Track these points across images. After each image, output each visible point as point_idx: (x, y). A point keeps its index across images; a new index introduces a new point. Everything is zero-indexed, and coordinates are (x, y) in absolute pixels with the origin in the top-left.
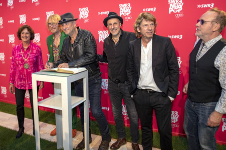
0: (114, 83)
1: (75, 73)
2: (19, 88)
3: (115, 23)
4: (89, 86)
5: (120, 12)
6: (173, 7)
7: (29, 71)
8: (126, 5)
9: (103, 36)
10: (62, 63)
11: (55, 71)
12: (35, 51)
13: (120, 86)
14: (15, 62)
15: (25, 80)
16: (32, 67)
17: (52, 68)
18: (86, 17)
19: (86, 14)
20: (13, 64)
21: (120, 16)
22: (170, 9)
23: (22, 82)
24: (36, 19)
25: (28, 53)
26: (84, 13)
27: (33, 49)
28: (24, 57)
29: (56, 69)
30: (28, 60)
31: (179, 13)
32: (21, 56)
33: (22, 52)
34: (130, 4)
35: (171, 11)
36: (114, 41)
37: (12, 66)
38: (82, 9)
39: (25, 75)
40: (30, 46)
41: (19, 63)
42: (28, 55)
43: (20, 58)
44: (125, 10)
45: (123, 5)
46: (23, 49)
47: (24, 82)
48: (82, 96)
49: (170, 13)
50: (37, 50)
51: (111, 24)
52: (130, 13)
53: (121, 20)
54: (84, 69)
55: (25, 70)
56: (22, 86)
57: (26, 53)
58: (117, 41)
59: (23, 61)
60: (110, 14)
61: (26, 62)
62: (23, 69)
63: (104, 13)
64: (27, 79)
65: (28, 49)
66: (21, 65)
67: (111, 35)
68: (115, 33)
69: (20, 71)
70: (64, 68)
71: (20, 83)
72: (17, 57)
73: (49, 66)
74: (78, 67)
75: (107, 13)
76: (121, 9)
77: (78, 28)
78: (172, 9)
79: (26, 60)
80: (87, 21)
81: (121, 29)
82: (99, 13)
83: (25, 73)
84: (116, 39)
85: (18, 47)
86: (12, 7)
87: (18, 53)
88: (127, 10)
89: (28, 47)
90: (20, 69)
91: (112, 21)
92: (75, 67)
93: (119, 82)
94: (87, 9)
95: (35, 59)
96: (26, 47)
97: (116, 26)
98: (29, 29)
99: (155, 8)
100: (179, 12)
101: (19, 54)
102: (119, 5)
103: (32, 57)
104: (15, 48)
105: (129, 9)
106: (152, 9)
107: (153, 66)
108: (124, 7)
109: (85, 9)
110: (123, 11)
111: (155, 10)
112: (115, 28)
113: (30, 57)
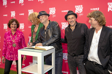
1: (47, 50)
2: (10, 60)
3: (72, 18)
5: (76, 11)
6: (111, 7)
7: (16, 48)
8: (80, 6)
9: (64, 26)
10: (38, 43)
12: (19, 36)
13: (75, 59)
14: (7, 43)
15: (13, 55)
16: (18, 46)
17: (31, 46)
18: (54, 14)
19: (54, 12)
20: (5, 44)
21: (76, 13)
22: (109, 8)
23: (12, 56)
25: (15, 37)
26: (52, 11)
27: (18, 34)
28: (12, 39)
29: (34, 47)
30: (15, 42)
32: (11, 39)
33: (11, 36)
34: (82, 6)
36: (72, 29)
37: (4, 45)
39: (13, 51)
40: (16, 32)
41: (9, 43)
42: (15, 38)
43: (10, 40)
44: (79, 9)
46: (12, 34)
47: (13, 56)
48: (51, 65)
49: (108, 11)
50: (21, 35)
51: (70, 19)
53: (76, 15)
54: (52, 47)
55: (13, 48)
56: (11, 58)
57: (13, 37)
58: (74, 29)
59: (11, 42)
60: (69, 12)
61: (14, 43)
62: (12, 47)
63: (65, 11)
64: (15, 54)
65: (15, 34)
66: (10, 44)
67: (69, 25)
68: (72, 24)
69: (10, 48)
71: (10, 56)
72: (7, 40)
73: (29, 45)
75: (67, 11)
76: (76, 8)
79: (14, 41)
80: (55, 16)
81: (76, 22)
82: (62, 11)
83: (13, 50)
84: (73, 28)
85: (8, 33)
87: (8, 37)
88: (80, 9)
89: (15, 33)
90: (10, 47)
91: (71, 16)
93: (75, 55)
94: (55, 9)
95: (20, 41)
96: (13, 33)
97: (73, 20)
98: (17, 22)
99: (99, 8)
101: (9, 38)
102: (75, 6)
103: (18, 39)
104: (6, 33)
105: (81, 9)
106: (97, 9)
107: (98, 47)
108: (78, 7)
109: (53, 9)
110: (77, 10)
111: (98, 9)
112: (73, 21)
113: (17, 39)
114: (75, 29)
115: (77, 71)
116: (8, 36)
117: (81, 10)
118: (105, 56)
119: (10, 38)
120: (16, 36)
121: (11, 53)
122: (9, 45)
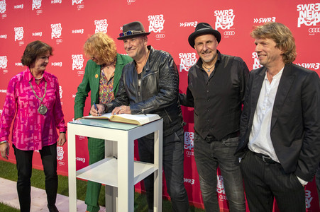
0: (203, 142)
1: (142, 124)
4: (164, 147)
5: (216, 23)
6: (305, 16)
8: (226, 11)
9: (187, 61)
10: (119, 105)
11: (107, 120)
12: (52, 85)
13: (214, 148)
18: (159, 30)
21: (216, 29)
22: (299, 19)
23: (32, 138)
24: (78, 31)
26: (156, 24)
28: (38, 94)
29: (109, 116)
30: (46, 100)
31: (315, 27)
32: (32, 94)
35: (302, 23)
36: (206, 70)
38: (153, 17)
39: (37, 125)
41: (28, 105)
44: (224, 20)
45: (221, 12)
47: (36, 137)
48: (152, 162)
49: (299, 26)
51: (201, 43)
52: (232, 25)
53: (217, 36)
54: (156, 117)
60: (199, 26)
63: (189, 24)
65: (43, 81)
66: (32, 108)
68: (207, 58)
69: (30, 118)
70: (124, 114)
74: (145, 113)
75: (194, 24)
76: (218, 18)
77: (149, 47)
78: (303, 19)
79: (41, 99)
80: (162, 36)
81: (217, 51)
82: (182, 25)
84: (208, 67)
86: (39, 12)
87: (26, 89)
88: (228, 20)
91: (204, 38)
92: (141, 113)
93: (214, 139)
94: (162, 18)
97: (210, 46)
99: (274, 18)
100: (315, 25)
101: (28, 90)
102: (215, 12)
103: (51, 94)
104: (17, 79)
105: (230, 18)
106: (269, 19)
107: (273, 116)
108: (222, 14)
109: (158, 18)
110: (220, 21)
111: (274, 21)
112: (209, 50)
113: (48, 95)
114: (215, 72)
115: (218, 178)
116: (23, 87)
117: (229, 22)
118: (290, 140)
119: (31, 91)
120: (46, 85)
121: (32, 129)
122: (30, 110)
